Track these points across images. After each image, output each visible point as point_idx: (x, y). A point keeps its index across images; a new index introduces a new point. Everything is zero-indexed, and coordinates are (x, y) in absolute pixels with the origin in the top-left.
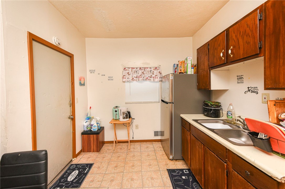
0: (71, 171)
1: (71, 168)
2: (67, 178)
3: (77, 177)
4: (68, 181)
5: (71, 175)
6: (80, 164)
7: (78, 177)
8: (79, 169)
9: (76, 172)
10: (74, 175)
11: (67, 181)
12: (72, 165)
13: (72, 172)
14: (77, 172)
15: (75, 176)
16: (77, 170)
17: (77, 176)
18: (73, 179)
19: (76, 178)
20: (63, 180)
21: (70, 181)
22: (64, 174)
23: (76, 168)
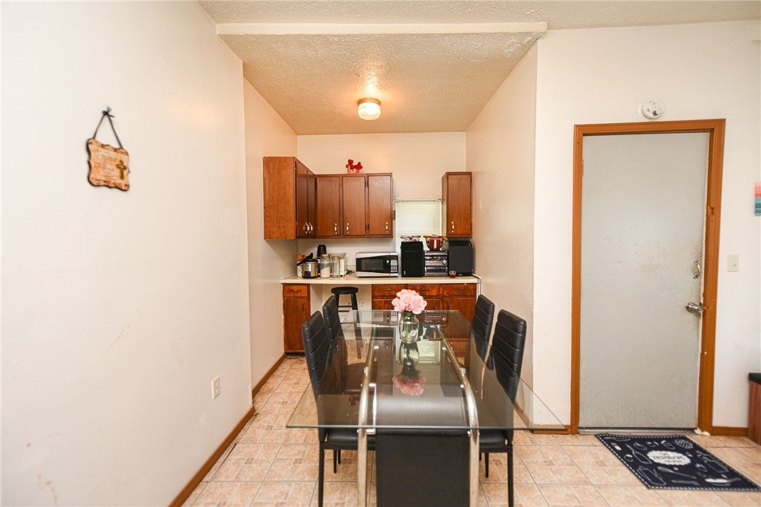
0: (671, 447)
1: (678, 443)
2: (650, 449)
3: (676, 469)
4: (648, 457)
5: (664, 452)
6: (709, 454)
7: (676, 471)
8: (695, 460)
9: (681, 459)
10: (672, 460)
11: (645, 453)
12: (685, 439)
13: (672, 451)
14: (685, 461)
15: (673, 464)
16: (689, 457)
17: (675, 466)
18: (662, 461)
19: (671, 467)
20: (638, 445)
21: (652, 461)
22: (652, 439)
23: (691, 453)
